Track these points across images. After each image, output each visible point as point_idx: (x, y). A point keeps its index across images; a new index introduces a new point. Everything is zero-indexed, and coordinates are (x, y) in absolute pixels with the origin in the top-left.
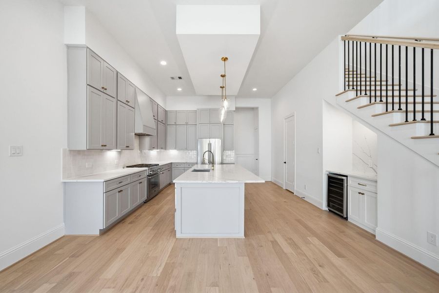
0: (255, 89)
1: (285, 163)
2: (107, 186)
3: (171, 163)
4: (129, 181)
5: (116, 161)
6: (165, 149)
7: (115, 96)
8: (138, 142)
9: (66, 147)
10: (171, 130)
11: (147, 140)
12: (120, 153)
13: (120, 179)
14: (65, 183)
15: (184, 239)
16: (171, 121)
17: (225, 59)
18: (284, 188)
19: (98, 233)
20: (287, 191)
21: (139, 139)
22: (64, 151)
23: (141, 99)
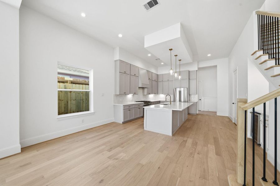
0: (209, 55)
1: (233, 103)
2: (124, 107)
3: (160, 101)
4: (133, 107)
5: (131, 99)
6: (158, 94)
7: (129, 74)
8: (142, 91)
9: (114, 94)
10: (160, 84)
11: (146, 90)
12: (133, 96)
13: (129, 106)
14: (114, 105)
15: (146, 131)
16: (160, 79)
17: (171, 50)
18: (233, 122)
19: (122, 123)
20: (234, 124)
21: (143, 89)
22: (114, 95)
23: (142, 72)
